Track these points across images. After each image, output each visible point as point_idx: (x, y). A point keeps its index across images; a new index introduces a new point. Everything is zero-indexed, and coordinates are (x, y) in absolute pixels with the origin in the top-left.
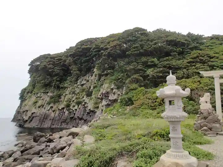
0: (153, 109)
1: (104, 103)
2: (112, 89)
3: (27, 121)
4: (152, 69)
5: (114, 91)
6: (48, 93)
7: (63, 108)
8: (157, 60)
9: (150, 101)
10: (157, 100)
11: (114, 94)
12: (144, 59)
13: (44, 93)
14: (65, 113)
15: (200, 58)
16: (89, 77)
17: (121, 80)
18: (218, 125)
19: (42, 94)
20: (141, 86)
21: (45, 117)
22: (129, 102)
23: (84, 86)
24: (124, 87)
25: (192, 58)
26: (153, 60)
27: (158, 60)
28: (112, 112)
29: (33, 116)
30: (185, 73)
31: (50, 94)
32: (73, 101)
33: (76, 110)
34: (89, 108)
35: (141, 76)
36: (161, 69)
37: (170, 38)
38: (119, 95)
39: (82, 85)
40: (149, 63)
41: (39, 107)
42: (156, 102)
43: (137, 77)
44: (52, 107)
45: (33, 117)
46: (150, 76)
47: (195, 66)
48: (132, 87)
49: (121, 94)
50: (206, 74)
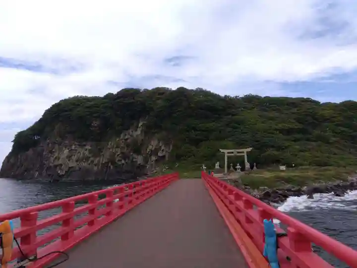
1: (154, 158)
2: (161, 147)
3: (63, 175)
6: (85, 145)
7: (108, 163)
13: (79, 145)
14: (110, 167)
16: (132, 131)
19: (78, 146)
21: (88, 172)
22: (178, 157)
23: (128, 141)
24: (171, 145)
29: (71, 170)
31: (88, 147)
32: (118, 155)
33: (123, 164)
34: (139, 163)
38: (167, 151)
39: (127, 139)
41: (77, 161)
44: (92, 162)
45: (71, 172)
50: (222, 151)
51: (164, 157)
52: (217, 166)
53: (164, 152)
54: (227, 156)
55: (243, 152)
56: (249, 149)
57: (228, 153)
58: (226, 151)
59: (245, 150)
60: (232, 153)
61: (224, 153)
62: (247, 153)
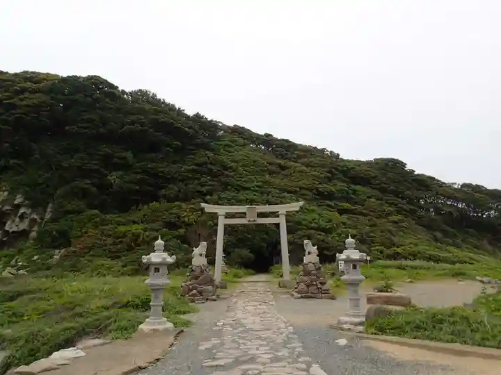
0: (113, 258)
2: (18, 206)
4: (120, 173)
5: (22, 211)
8: (131, 155)
9: (110, 241)
10: (124, 240)
11: (22, 217)
12: (105, 149)
15: (209, 166)
17: (44, 186)
18: (210, 288)
20: (91, 207)
22: (61, 239)
24: (50, 205)
25: (197, 165)
26: (124, 154)
27: (135, 156)
28: (13, 262)
30: (182, 191)
35: (93, 184)
36: (139, 176)
37: (162, 118)
38: (34, 221)
40: (115, 160)
42: (121, 242)
43: (86, 186)
46: (114, 187)
47: (199, 179)
48: (69, 207)
49: (39, 220)
50: (209, 208)
51: (24, 234)
53: (26, 222)
54: (226, 227)
55: (275, 215)
56: (295, 206)
57: (228, 216)
58: (221, 210)
59: (282, 209)
60: (243, 215)
61: (214, 216)
62: (289, 216)
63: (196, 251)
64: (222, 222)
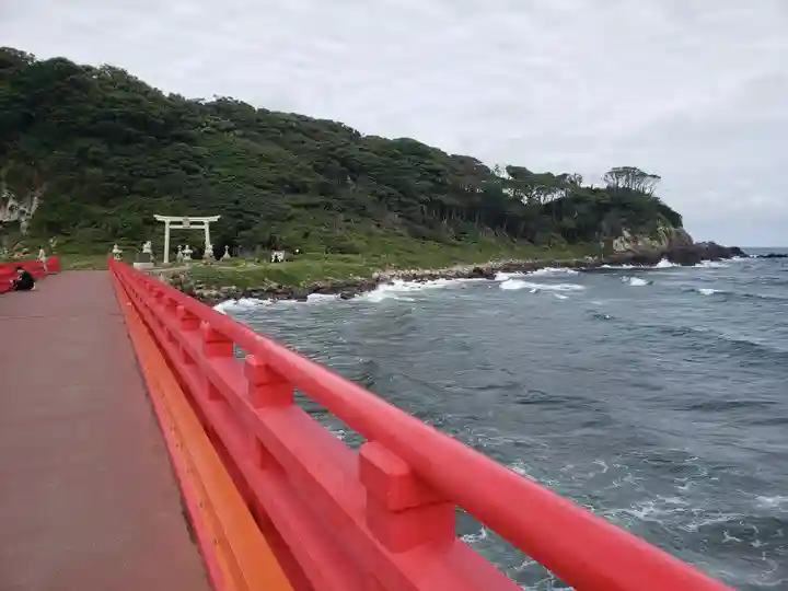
11: (11, 209)
24: (35, 198)
50: (158, 217)
51: (15, 224)
52: (147, 247)
53: (16, 213)
54: (171, 230)
55: (202, 223)
56: (215, 219)
57: (172, 223)
58: (167, 219)
59: (206, 220)
60: (181, 223)
61: (163, 223)
62: (211, 224)
63: (145, 246)
64: (168, 227)
